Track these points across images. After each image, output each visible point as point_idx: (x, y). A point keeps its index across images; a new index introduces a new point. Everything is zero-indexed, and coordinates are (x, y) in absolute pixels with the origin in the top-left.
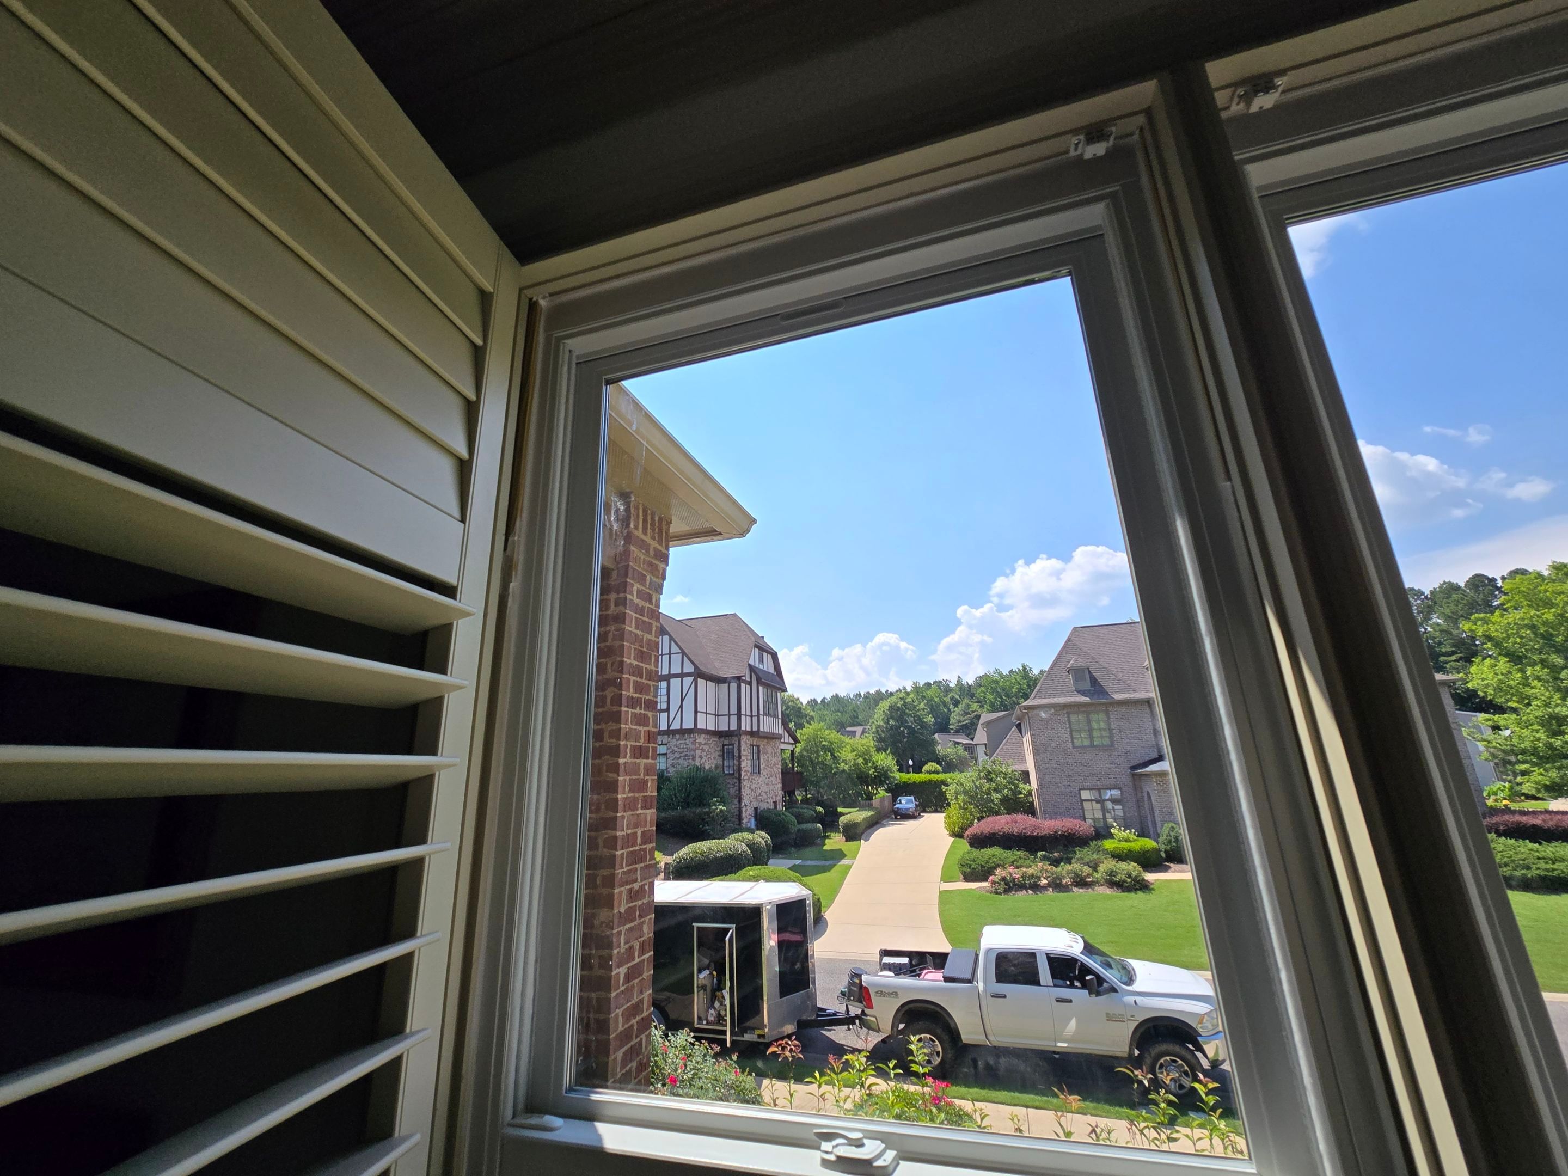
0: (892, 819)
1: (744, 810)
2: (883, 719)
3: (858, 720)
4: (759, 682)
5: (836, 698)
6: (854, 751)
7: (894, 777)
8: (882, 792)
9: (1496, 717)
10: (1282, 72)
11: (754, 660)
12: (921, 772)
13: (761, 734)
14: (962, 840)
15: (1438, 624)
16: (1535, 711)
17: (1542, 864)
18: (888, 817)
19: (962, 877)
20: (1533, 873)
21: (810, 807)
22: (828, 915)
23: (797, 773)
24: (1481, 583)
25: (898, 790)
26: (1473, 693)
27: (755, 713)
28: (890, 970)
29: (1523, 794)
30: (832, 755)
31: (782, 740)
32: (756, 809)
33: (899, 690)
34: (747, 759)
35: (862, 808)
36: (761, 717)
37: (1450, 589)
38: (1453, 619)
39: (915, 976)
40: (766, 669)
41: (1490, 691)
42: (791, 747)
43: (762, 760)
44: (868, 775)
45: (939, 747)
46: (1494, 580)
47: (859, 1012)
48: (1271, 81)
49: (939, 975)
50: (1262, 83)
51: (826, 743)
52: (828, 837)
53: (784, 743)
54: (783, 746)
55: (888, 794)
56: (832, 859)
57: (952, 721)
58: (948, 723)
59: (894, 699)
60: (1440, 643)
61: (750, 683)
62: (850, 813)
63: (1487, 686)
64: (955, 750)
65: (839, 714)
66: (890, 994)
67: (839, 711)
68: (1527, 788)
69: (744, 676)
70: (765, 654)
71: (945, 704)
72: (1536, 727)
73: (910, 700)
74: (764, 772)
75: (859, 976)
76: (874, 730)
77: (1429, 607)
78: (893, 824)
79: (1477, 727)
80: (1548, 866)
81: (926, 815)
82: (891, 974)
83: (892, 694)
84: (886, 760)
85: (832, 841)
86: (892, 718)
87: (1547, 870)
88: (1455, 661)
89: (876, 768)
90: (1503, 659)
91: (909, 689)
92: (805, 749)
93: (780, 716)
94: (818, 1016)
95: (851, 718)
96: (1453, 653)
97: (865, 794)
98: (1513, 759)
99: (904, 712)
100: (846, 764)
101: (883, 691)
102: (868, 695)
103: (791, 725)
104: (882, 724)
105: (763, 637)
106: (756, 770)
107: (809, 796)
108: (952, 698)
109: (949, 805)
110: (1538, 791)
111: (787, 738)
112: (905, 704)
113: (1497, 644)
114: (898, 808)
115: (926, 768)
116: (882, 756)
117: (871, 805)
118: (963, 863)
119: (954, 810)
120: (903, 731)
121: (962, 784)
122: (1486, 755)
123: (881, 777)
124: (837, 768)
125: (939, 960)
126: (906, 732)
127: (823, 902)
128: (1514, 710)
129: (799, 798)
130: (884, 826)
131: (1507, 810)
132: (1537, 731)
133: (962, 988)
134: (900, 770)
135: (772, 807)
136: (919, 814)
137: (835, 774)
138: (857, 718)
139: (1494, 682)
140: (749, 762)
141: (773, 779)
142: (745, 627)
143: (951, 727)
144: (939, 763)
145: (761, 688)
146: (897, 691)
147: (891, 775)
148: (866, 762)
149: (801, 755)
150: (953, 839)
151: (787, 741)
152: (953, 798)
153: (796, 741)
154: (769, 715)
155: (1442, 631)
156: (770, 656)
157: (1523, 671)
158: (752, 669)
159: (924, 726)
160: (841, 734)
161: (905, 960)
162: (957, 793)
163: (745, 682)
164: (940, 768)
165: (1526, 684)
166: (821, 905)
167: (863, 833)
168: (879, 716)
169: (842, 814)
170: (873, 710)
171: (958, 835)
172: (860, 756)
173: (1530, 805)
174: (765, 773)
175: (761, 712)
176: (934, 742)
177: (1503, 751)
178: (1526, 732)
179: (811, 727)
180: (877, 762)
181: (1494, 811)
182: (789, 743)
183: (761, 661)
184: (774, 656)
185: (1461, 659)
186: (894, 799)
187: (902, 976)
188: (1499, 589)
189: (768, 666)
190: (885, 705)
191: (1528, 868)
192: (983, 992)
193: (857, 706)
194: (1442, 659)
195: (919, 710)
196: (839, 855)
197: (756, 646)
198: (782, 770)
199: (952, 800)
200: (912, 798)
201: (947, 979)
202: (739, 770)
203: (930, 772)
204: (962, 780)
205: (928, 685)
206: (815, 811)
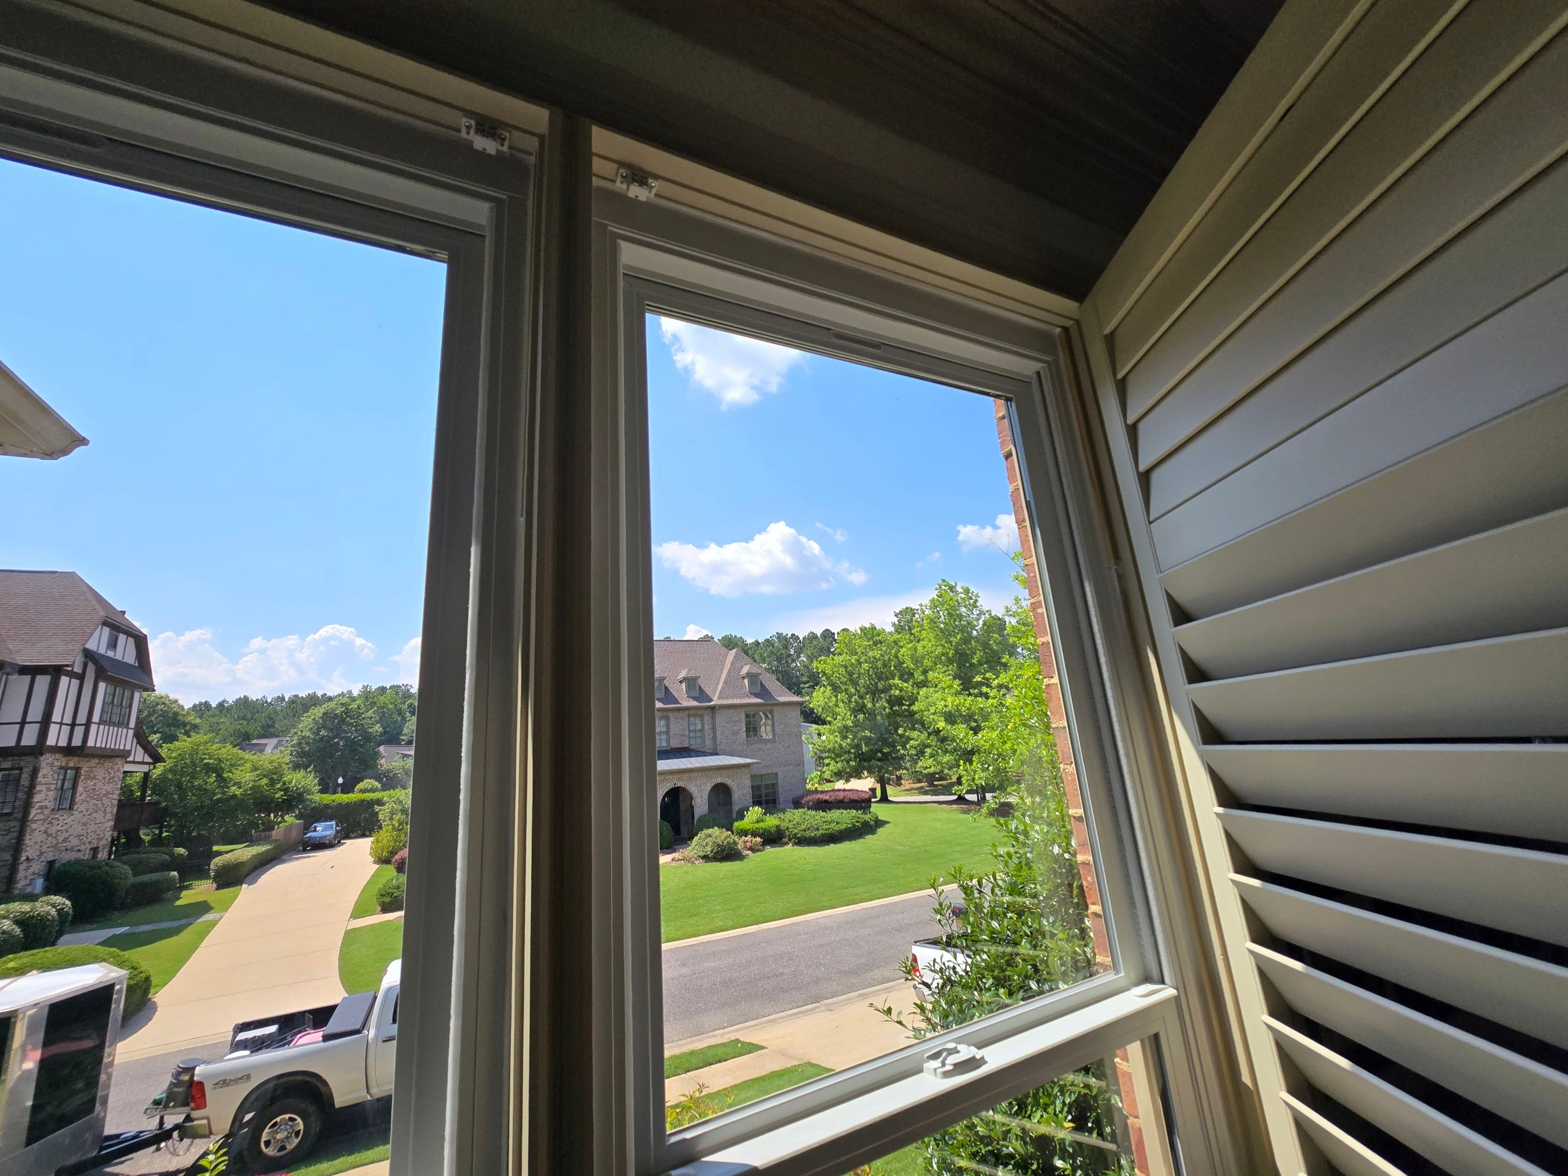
0: (299, 852)
1: (22, 867)
2: (311, 729)
3: (272, 730)
4: (101, 674)
5: (244, 702)
6: (256, 769)
7: (310, 800)
8: (290, 819)
9: (820, 727)
10: (656, 177)
11: (98, 642)
12: (353, 792)
13: (86, 751)
14: (388, 866)
15: (803, 661)
16: (838, 724)
17: (825, 827)
18: (294, 850)
19: (379, 908)
20: (818, 833)
21: (164, 849)
22: (160, 997)
23: (150, 803)
24: (828, 634)
25: (315, 815)
26: (812, 710)
27: (81, 718)
28: (245, 1048)
29: (826, 779)
30: (219, 776)
31: (131, 759)
32: (51, 863)
33: (343, 695)
34: (49, 790)
35: (252, 842)
36: (93, 728)
37: (813, 637)
38: (811, 658)
39: (284, 1045)
40: (119, 657)
41: (820, 710)
42: (145, 768)
43: (80, 789)
44: (272, 800)
45: (383, 761)
46: (834, 634)
47: (180, 1118)
48: (646, 178)
49: (318, 1035)
50: (639, 176)
51: (211, 761)
52: (187, 888)
53: (134, 762)
54: (128, 767)
55: (297, 822)
56: (187, 916)
57: (405, 731)
58: (400, 733)
59: (332, 705)
60: (802, 675)
61: (81, 677)
62: (232, 851)
63: (819, 706)
64: (402, 763)
65: (245, 722)
66: (237, 1081)
67: (244, 718)
68: (827, 775)
69: (72, 666)
70: (122, 638)
71: (400, 712)
72: (837, 734)
73: (356, 706)
74: (80, 807)
75: (190, 1070)
76: (295, 742)
77: (801, 648)
78: (297, 859)
79: (811, 734)
80: (827, 827)
81: (348, 842)
82: (247, 1052)
83: (330, 699)
84: (304, 780)
85: (193, 891)
86: (324, 727)
87: (826, 830)
88: (808, 688)
89: (286, 791)
90: (829, 688)
91: (355, 693)
92: (170, 770)
93: (132, 724)
94: (102, 1149)
95: (262, 727)
96: (808, 682)
97: (263, 824)
98: (824, 755)
99: (343, 720)
100: (240, 788)
101: (319, 694)
102: (295, 700)
103: (154, 738)
104: (308, 734)
105: (123, 613)
106: (66, 804)
107: (165, 834)
108: (411, 705)
109: (380, 827)
110: (832, 777)
111: (139, 754)
112: (347, 712)
113: (828, 678)
114: (309, 838)
115: (361, 786)
116: (300, 774)
117: (270, 836)
118: (383, 893)
119: (385, 835)
120: (338, 743)
121: (401, 802)
122: (812, 753)
123: (293, 801)
124: (224, 793)
125: (321, 1016)
126: (341, 743)
127: (154, 981)
128: (830, 723)
129: (147, 838)
130: (283, 861)
131: (816, 791)
132: (837, 736)
133: (344, 1044)
134: (324, 791)
135: (86, 856)
136: (339, 842)
137: (219, 800)
138: (273, 726)
139: (822, 703)
140: (52, 795)
141: (99, 816)
142: (88, 594)
143: (402, 738)
144: (378, 779)
145: (102, 686)
146: (339, 695)
147: (309, 797)
148: (272, 782)
149: (163, 778)
150: (377, 866)
151: (139, 759)
152: (387, 819)
153: (157, 758)
154: (110, 723)
155: (805, 666)
156: (131, 640)
157: (836, 696)
158: (89, 655)
159: (368, 737)
160: (241, 749)
161: (273, 1029)
162: (392, 813)
163: (72, 675)
164: (379, 786)
165: (837, 705)
166: (150, 985)
167: (248, 875)
168: (306, 725)
169: (220, 853)
170: (299, 717)
171: (384, 861)
172: (265, 776)
173: (827, 787)
174: (82, 808)
175: (96, 718)
176: (377, 755)
177: (820, 751)
178: (832, 737)
179: (189, 740)
180: (290, 782)
181: (810, 792)
182: (143, 763)
183: (113, 644)
184: (141, 642)
185: (811, 686)
186: (306, 828)
187: (264, 1050)
188: (835, 640)
189: (125, 652)
190: (318, 712)
191: (818, 829)
192: (373, 1039)
193: (276, 712)
194: (802, 685)
195: (364, 719)
196: (203, 908)
197: (105, 624)
198: (120, 801)
199: (384, 821)
200: (333, 823)
201: (326, 1038)
202: (27, 806)
203: (363, 791)
204: (402, 798)
205: (383, 690)
206: (172, 855)
